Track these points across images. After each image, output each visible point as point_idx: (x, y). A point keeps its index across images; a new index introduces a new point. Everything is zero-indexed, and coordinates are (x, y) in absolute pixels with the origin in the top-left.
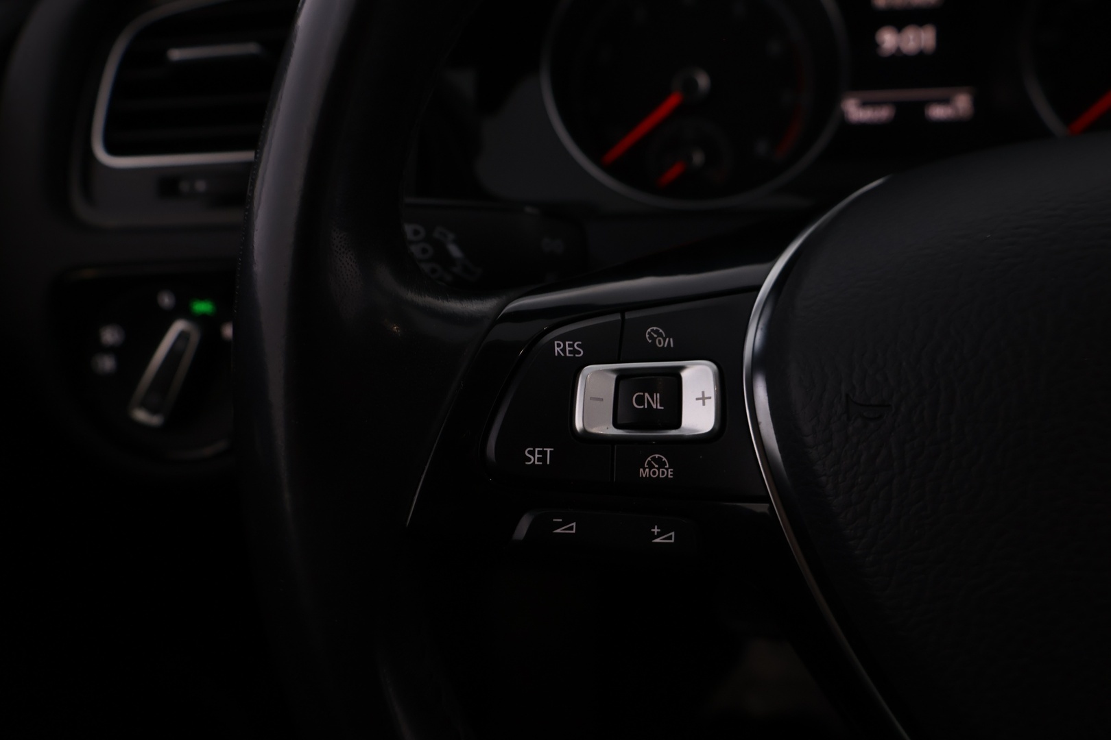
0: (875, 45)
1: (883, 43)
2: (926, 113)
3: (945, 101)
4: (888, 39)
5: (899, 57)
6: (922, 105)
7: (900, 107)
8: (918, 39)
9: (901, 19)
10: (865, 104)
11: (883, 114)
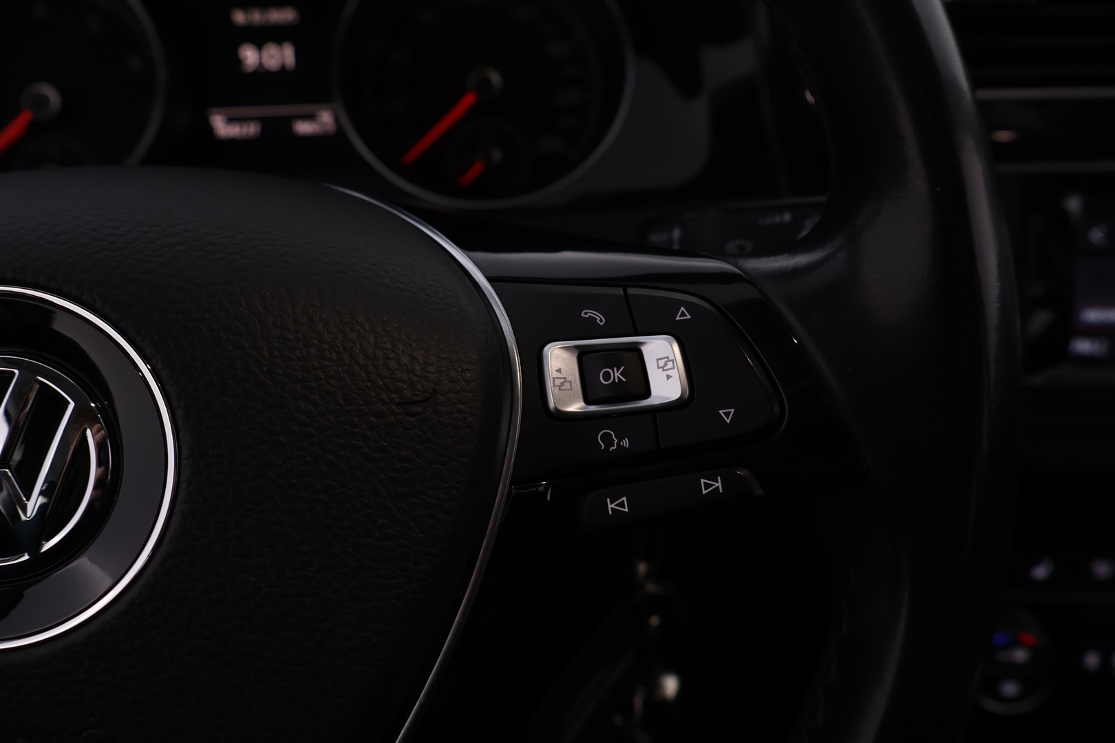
0: (238, 62)
1: (246, 59)
2: (293, 128)
3: (311, 117)
4: (250, 56)
5: (261, 73)
6: (288, 121)
7: (265, 122)
8: (279, 56)
9: (261, 36)
10: (231, 120)
11: (251, 129)
